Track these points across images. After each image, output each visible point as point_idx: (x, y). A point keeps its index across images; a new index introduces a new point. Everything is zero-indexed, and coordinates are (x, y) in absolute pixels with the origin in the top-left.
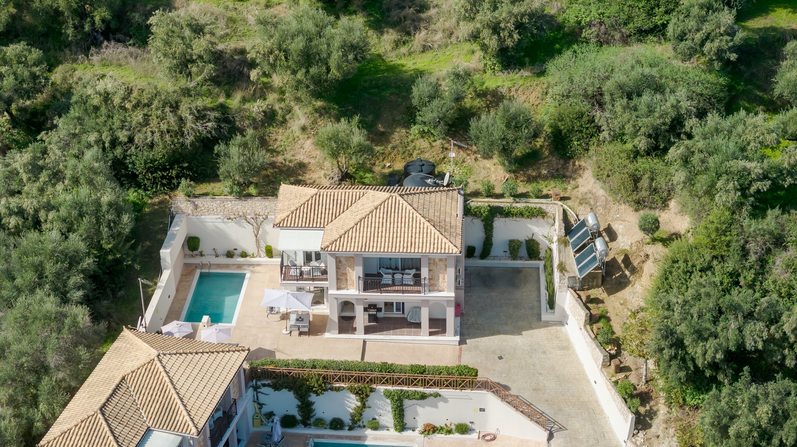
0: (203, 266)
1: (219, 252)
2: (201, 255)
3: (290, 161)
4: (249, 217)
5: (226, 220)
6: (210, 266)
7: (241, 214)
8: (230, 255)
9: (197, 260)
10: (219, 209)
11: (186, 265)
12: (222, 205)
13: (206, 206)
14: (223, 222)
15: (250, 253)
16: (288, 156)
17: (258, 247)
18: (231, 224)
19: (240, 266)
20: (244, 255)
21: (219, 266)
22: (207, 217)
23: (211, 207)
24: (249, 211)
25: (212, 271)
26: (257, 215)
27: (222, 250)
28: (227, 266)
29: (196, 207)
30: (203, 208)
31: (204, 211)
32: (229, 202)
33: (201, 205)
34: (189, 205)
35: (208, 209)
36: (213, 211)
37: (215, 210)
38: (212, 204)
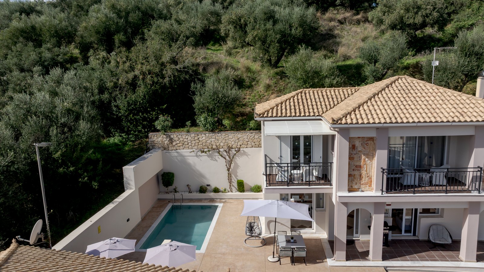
0: (175, 200)
1: (193, 188)
2: (175, 191)
4: (221, 150)
5: (199, 153)
6: (183, 200)
7: (214, 147)
8: (203, 190)
9: (170, 196)
10: (194, 142)
11: (159, 200)
12: (196, 138)
13: (181, 139)
14: (197, 156)
15: (221, 188)
17: (230, 182)
18: (204, 158)
19: (212, 200)
20: (216, 190)
21: (191, 200)
22: (182, 151)
23: (186, 140)
24: (222, 144)
25: (183, 204)
26: (230, 148)
27: (195, 186)
28: (200, 200)
29: (171, 140)
30: (178, 142)
31: (179, 145)
32: (203, 135)
33: (176, 139)
34: (165, 139)
35: (183, 142)
36: (188, 144)
37: (190, 144)
38: (187, 137)
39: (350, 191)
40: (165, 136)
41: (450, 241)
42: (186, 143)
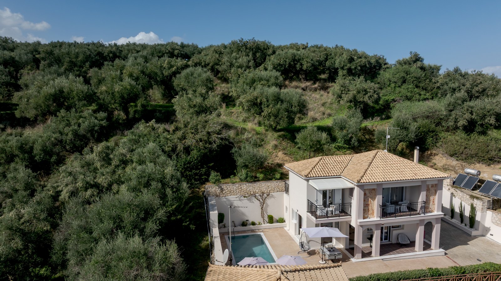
1: (237, 223)
2: (224, 226)
3: (272, 164)
4: (257, 195)
5: (243, 198)
7: (252, 193)
8: (244, 224)
9: (223, 230)
10: (238, 190)
12: (239, 187)
13: (229, 189)
14: (240, 200)
15: (257, 222)
16: (270, 162)
17: (263, 216)
18: (245, 202)
19: (253, 231)
20: (253, 224)
21: (239, 232)
22: (229, 197)
23: (232, 189)
24: (257, 191)
26: (263, 193)
28: (244, 232)
29: (222, 190)
30: (227, 191)
31: (227, 193)
32: (244, 185)
33: (225, 189)
34: (217, 189)
35: (230, 191)
36: (234, 192)
37: (235, 192)
38: (233, 187)
39: (364, 218)
40: (217, 187)
41: (409, 242)
42: (233, 191)
